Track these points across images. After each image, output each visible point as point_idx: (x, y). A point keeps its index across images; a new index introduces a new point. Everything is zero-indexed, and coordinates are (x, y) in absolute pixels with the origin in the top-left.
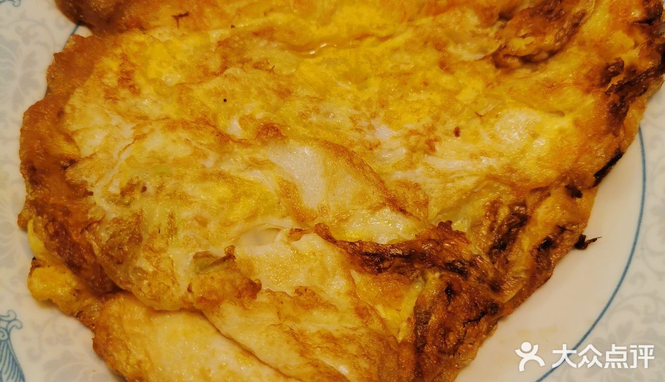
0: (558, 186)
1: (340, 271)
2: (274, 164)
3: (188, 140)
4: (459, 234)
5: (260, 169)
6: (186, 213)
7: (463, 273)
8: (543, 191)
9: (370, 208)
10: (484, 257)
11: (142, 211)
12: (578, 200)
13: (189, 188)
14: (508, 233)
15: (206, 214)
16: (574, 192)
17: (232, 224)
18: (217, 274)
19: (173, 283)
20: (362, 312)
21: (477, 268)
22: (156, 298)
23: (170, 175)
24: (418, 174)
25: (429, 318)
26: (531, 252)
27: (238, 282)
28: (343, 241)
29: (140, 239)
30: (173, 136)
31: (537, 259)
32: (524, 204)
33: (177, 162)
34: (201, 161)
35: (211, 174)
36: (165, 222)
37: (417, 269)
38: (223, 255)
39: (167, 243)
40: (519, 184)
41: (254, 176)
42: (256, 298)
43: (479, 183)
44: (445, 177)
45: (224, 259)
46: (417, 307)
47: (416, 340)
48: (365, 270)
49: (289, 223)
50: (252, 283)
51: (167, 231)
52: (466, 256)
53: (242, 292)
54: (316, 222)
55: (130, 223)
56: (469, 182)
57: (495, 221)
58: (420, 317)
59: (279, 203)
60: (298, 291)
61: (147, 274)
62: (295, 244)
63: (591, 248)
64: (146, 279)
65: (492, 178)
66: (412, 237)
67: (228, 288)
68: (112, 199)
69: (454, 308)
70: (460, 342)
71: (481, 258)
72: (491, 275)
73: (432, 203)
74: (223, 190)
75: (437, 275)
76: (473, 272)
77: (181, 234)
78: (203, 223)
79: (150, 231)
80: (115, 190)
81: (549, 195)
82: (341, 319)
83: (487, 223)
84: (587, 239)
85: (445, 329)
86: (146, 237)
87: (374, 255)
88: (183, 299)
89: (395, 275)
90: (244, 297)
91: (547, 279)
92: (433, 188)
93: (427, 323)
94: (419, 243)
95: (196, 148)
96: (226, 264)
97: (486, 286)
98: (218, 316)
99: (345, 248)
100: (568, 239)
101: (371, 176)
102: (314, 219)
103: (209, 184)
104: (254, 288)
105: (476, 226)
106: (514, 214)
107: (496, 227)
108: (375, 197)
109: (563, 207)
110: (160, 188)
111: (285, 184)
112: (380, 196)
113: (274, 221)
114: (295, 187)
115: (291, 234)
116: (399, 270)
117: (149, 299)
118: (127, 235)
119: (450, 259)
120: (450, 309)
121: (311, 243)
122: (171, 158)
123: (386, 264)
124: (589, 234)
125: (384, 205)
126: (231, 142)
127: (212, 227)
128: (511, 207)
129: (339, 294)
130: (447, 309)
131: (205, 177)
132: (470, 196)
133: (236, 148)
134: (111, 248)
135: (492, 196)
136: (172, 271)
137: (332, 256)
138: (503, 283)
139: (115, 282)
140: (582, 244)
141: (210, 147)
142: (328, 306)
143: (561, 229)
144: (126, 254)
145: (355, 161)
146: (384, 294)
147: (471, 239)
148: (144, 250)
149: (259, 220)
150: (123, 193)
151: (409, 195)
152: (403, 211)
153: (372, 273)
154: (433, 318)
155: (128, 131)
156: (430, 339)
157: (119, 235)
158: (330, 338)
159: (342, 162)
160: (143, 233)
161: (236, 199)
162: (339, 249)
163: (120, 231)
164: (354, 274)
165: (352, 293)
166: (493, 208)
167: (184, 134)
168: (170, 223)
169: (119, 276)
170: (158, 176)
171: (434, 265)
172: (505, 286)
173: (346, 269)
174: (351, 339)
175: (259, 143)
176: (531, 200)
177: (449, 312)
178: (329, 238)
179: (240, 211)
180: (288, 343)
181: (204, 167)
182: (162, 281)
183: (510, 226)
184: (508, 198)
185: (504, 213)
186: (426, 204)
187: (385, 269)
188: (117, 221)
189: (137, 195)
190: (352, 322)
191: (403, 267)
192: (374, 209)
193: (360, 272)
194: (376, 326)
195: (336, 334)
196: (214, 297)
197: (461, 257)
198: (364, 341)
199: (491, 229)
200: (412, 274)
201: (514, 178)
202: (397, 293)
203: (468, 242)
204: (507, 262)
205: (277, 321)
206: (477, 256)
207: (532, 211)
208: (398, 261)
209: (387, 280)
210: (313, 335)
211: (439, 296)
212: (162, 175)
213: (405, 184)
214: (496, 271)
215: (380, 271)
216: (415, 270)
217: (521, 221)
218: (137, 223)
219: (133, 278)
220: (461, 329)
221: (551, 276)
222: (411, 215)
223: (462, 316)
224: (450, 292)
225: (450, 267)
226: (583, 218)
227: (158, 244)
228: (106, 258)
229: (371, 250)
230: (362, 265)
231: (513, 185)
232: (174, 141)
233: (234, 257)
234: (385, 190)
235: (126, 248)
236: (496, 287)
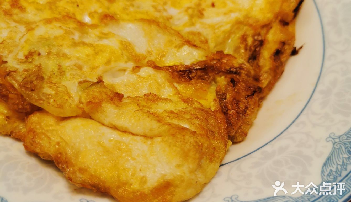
0: (275, 22)
1: (167, 84)
2: (114, 34)
3: (60, 26)
4: (228, 55)
5: (106, 38)
6: (66, 64)
7: (236, 73)
8: (267, 26)
9: (176, 47)
10: (246, 63)
11: (40, 64)
12: (286, 27)
13: (66, 50)
14: (255, 51)
15: (80, 63)
16: (285, 23)
17: (97, 67)
18: (96, 91)
19: (69, 97)
20: (186, 101)
21: (244, 69)
22: (60, 106)
23: (53, 45)
24: (198, 28)
25: (226, 96)
26: (271, 57)
27: (109, 94)
28: (165, 67)
29: (43, 79)
30: (50, 26)
31: (275, 60)
32: (259, 35)
33: (56, 38)
34: (71, 36)
35: (79, 43)
36: (56, 69)
37: (211, 76)
38: (95, 80)
39: (60, 79)
40: (254, 24)
41: (105, 42)
42: (122, 101)
43: (232, 26)
44: (213, 27)
45: (97, 83)
46: (217, 92)
47: (222, 109)
48: (182, 80)
49: (131, 65)
50: (117, 93)
51: (59, 73)
52: (236, 65)
53: (113, 98)
54: (147, 60)
55: (34, 70)
56: (227, 27)
57: (246, 45)
58: (221, 96)
59: (122, 54)
60: (145, 95)
61: (51, 95)
62: (138, 74)
63: (301, 54)
64: (52, 98)
65: (239, 23)
66: (204, 59)
67: (104, 96)
68: (22, 62)
69: (238, 90)
70: (246, 108)
71: (245, 65)
72: (253, 72)
73: (209, 41)
74: (88, 50)
75: (223, 77)
76: (243, 71)
77: (68, 75)
78: (80, 68)
79: (48, 74)
80: (21, 56)
81: (271, 28)
82: (176, 105)
83: (242, 46)
84: (297, 49)
85: (236, 101)
86: (46, 78)
87: (186, 71)
88: (77, 106)
89: (200, 80)
90: (115, 101)
91: (282, 72)
92: (208, 33)
93: (225, 99)
94: (209, 61)
95: (66, 30)
96: (99, 85)
97: (251, 79)
98: (101, 113)
99: (167, 70)
100: (288, 50)
101: (173, 32)
102: (145, 59)
103: (78, 48)
104: (119, 97)
105: (237, 49)
106: (255, 40)
107: (248, 48)
108: (177, 41)
109: (281, 32)
110: (49, 53)
111: (124, 43)
112: (180, 41)
113: (122, 65)
114: (130, 44)
115: (133, 70)
116: (201, 78)
117: (56, 107)
118: (34, 76)
119: (228, 68)
120: (236, 90)
121: (146, 71)
122: (52, 37)
123: (193, 74)
124: (297, 45)
125: (184, 44)
126: (87, 27)
127: (86, 69)
128: (253, 36)
129: (170, 96)
130: (234, 90)
131: (75, 44)
132: (229, 34)
133: (90, 30)
134: (26, 83)
135: (240, 33)
136: (67, 91)
137: (161, 77)
138: (260, 76)
139: (32, 102)
140: (295, 52)
141: (74, 29)
142: (166, 100)
143: (283, 44)
144: (36, 86)
145: (161, 25)
146: (196, 90)
147: (236, 56)
148: (47, 83)
149: (113, 64)
150: (27, 57)
151: (196, 38)
152: (195, 46)
153: (186, 81)
154: (228, 96)
155: (23, 29)
156: (230, 107)
157: (29, 77)
158: (172, 112)
159: (154, 27)
160: (44, 75)
161: (97, 54)
162: (164, 72)
163: (30, 75)
164: (176, 85)
165: (178, 93)
166: (244, 39)
167: (58, 24)
168: (59, 69)
169: (34, 98)
170: (46, 47)
171: (220, 72)
172: (261, 78)
173: (171, 82)
174: (185, 113)
175: (103, 25)
176: (263, 32)
177: (236, 92)
178: (156, 67)
179: (100, 60)
180: (149, 117)
181: (73, 39)
182: (62, 97)
183: (256, 47)
184: (250, 32)
185: (250, 41)
186: (206, 42)
187: (193, 77)
188: (27, 70)
189: (36, 57)
190: (182, 106)
191: (203, 76)
192: (179, 47)
193: (179, 83)
194: (196, 105)
195: (176, 112)
196: (97, 101)
197: (233, 65)
198: (193, 112)
199: (246, 49)
200: (209, 79)
201: (251, 21)
202: (204, 89)
203: (235, 58)
204: (259, 66)
205: (138, 108)
206: (242, 64)
207: (265, 37)
208: (199, 73)
209: (196, 83)
210: (162, 113)
211: (228, 84)
212: (48, 45)
213: (193, 33)
214: (254, 70)
215: (190, 79)
216: (210, 77)
217: (262, 43)
218: (39, 70)
219: (43, 98)
220: (244, 100)
221: (284, 69)
222: (200, 47)
223: (244, 94)
224: (233, 82)
225: (229, 72)
226: (293, 38)
227: (54, 80)
228: (24, 90)
229: (182, 69)
230: (179, 78)
231: (251, 25)
232: (52, 28)
233: (103, 81)
234: (182, 37)
235: (35, 83)
236: (257, 79)
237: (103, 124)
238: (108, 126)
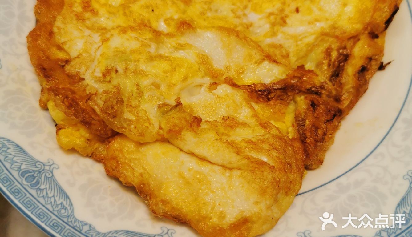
0: (363, 34)
1: (244, 103)
2: (191, 45)
3: (136, 37)
4: (310, 71)
5: (183, 49)
6: (145, 82)
7: (318, 93)
8: (355, 38)
9: (256, 63)
10: (328, 82)
11: (119, 85)
12: (376, 40)
13: (143, 66)
14: (339, 67)
15: (158, 81)
16: (374, 36)
17: (174, 85)
18: (175, 115)
19: (150, 124)
20: (265, 125)
21: (325, 90)
22: (142, 135)
23: (131, 60)
24: (279, 39)
25: (305, 122)
26: (355, 75)
27: (188, 119)
28: (244, 85)
29: (122, 102)
30: (125, 36)
31: (359, 79)
32: (345, 48)
33: (133, 52)
34: (148, 49)
35: (155, 57)
36: (135, 89)
37: (290, 96)
38: (174, 103)
39: (139, 101)
40: (341, 36)
41: (180, 54)
42: (200, 127)
43: (317, 38)
44: (296, 38)
45: (176, 106)
46: (296, 117)
47: (300, 136)
48: (260, 101)
49: (208, 80)
50: (196, 118)
51: (137, 95)
52: (318, 84)
53: (192, 124)
54: (225, 76)
55: (114, 92)
56: (311, 39)
57: (330, 60)
58: (299, 122)
59: (199, 69)
60: (223, 118)
61: (132, 121)
62: (214, 91)
63: (388, 69)
64: (133, 125)
65: (324, 34)
66: (284, 77)
67: (184, 122)
68: (98, 80)
69: (318, 115)
70: (325, 134)
71: (327, 84)
72: (334, 92)
73: (291, 55)
74: (164, 66)
75: (302, 97)
76: (324, 92)
77: (146, 95)
78: (157, 86)
79: (127, 95)
80: (99, 74)
81: (359, 40)
82: (254, 131)
83: (326, 62)
84: (384, 64)
85: (315, 128)
86: (125, 100)
87: (264, 91)
88: (158, 134)
89: (279, 101)
90: (194, 127)
91: (366, 90)
92: (290, 46)
93: (304, 125)
94: (289, 80)
95: (142, 42)
96: (178, 109)
97: (332, 99)
98: (181, 140)
99: (246, 89)
100: (374, 65)
101: (252, 44)
102: (223, 75)
103: (155, 63)
104: (197, 121)
105: (319, 65)
106: (341, 54)
107: (332, 64)
108: (257, 56)
109: (369, 46)
110: (126, 69)
111: (201, 56)
112: (261, 55)
113: (199, 80)
114: (207, 57)
115: (210, 86)
116: (279, 98)
117: (138, 136)
118: (114, 99)
119: (309, 87)
120: (315, 115)
121: (223, 89)
122: (128, 50)
123: (272, 95)
124: (385, 60)
125: (264, 59)
126: (162, 36)
127: (163, 88)
128: (338, 50)
129: (247, 118)
130: (314, 115)
131: (151, 58)
132: (312, 47)
133: (166, 40)
134: (107, 108)
135: (325, 45)
136: (148, 117)
137: (238, 96)
138: (342, 96)
139: (114, 129)
140: (382, 67)
141: (151, 40)
142: (244, 125)
143: (370, 59)
144: (116, 111)
145: (241, 36)
146: (274, 113)
147: (318, 73)
148: (127, 107)
149: (189, 81)
150: (104, 75)
151: (277, 52)
152: (275, 62)
153: (264, 102)
154: (307, 122)
155: (97, 38)
156: (308, 134)
157: (109, 100)
158: (250, 142)
159: (233, 38)
160: (123, 97)
161: (174, 70)
162: (242, 91)
163: (110, 98)
164: (253, 104)
165: (255, 115)
166: (328, 52)
167: (133, 34)
168: (138, 89)
169: (116, 125)
170: (123, 62)
171: (300, 92)
172: (343, 98)
173: (248, 102)
174: (263, 141)
175: (180, 34)
176: (349, 45)
177: (316, 117)
178: (234, 85)
179: (177, 77)
180: (228, 148)
181: (150, 53)
182: (143, 124)
183: (340, 62)
184: (335, 45)
185: (334, 54)
186: (287, 56)
187: (272, 98)
188: (106, 92)
189: (113, 75)
190: (260, 132)
191: (282, 95)
192: (259, 63)
193: (257, 103)
194: (274, 132)
195: (254, 140)
196: (177, 129)
197: (314, 84)
198: (271, 141)
199: (329, 65)
200: (288, 99)
201: (337, 32)
202: (282, 111)
203: (317, 75)
204: (341, 84)
205: (218, 137)
206: (323, 82)
207: (351, 51)
208: (278, 93)
209: (274, 104)
210: (241, 142)
211: (308, 109)
212: (125, 61)
213: (274, 46)
214: (336, 90)
215: (269, 100)
216: (289, 96)
217: (345, 58)
218: (118, 92)
219: (125, 125)
220: (324, 126)
221: (367, 88)
222: (281, 63)
223: (323, 118)
224: (313, 105)
225: (309, 92)
226: (381, 51)
227: (134, 103)
228: (105, 115)
229: (261, 88)
230: (258, 98)
231: (337, 37)
232: (128, 39)
233: (181, 104)
234: (263, 51)
235: (116, 108)
236: (338, 99)
237: (181, 150)
238: (186, 153)
